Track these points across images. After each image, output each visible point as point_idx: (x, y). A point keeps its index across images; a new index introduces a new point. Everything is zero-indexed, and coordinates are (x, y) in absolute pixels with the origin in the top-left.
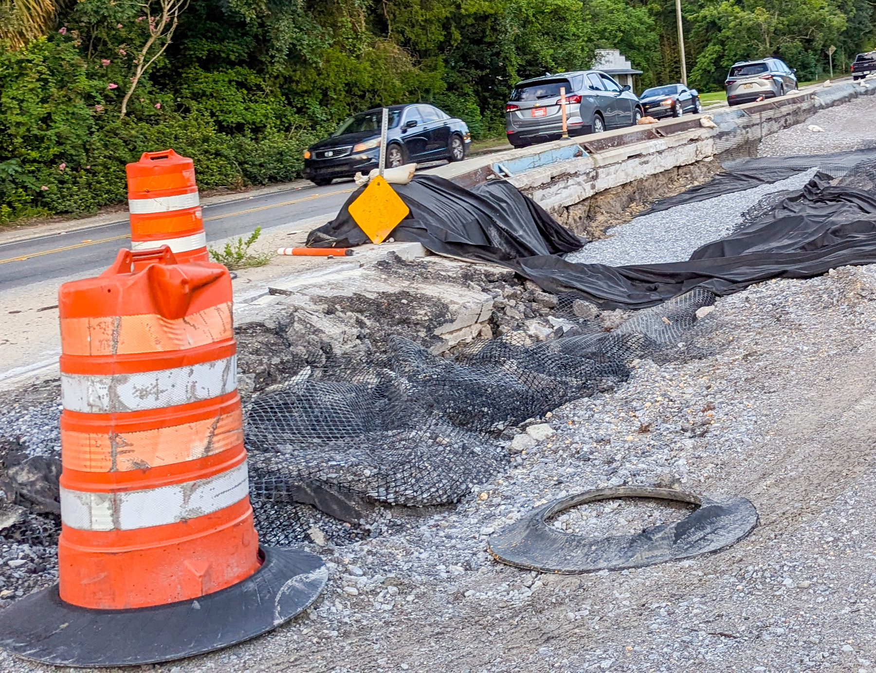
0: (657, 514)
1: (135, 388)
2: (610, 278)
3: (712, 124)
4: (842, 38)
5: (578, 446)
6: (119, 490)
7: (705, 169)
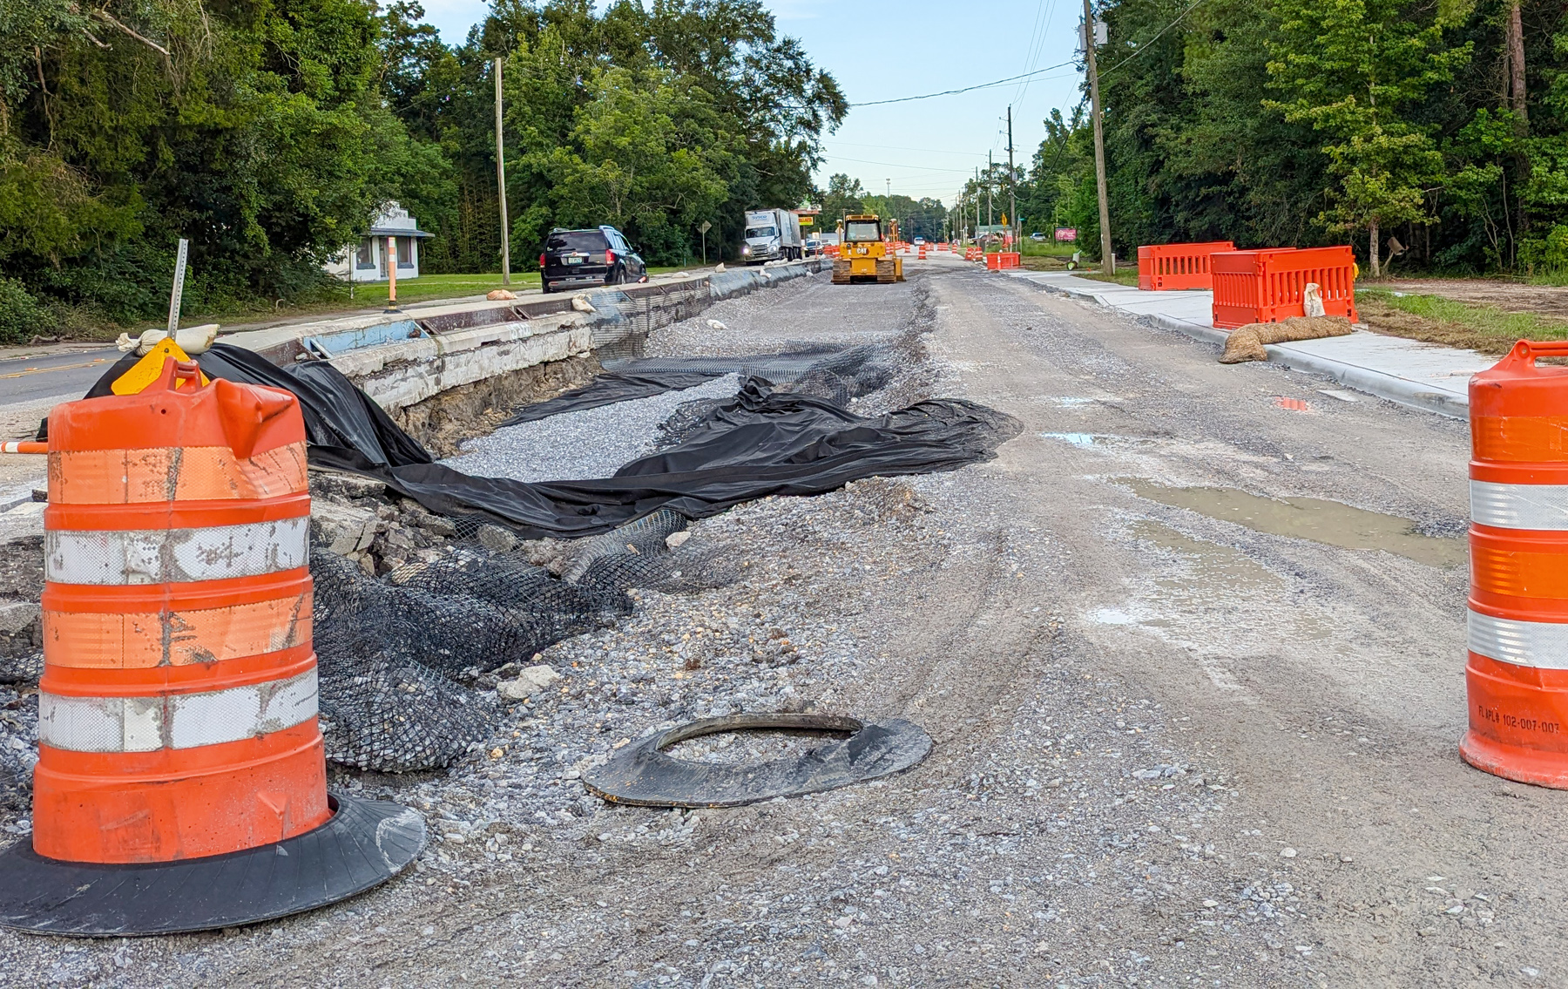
0: (791, 744)
1: (200, 548)
2: (525, 498)
3: (588, 307)
4: (718, 213)
5: (614, 688)
6: (173, 692)
7: (580, 369)
